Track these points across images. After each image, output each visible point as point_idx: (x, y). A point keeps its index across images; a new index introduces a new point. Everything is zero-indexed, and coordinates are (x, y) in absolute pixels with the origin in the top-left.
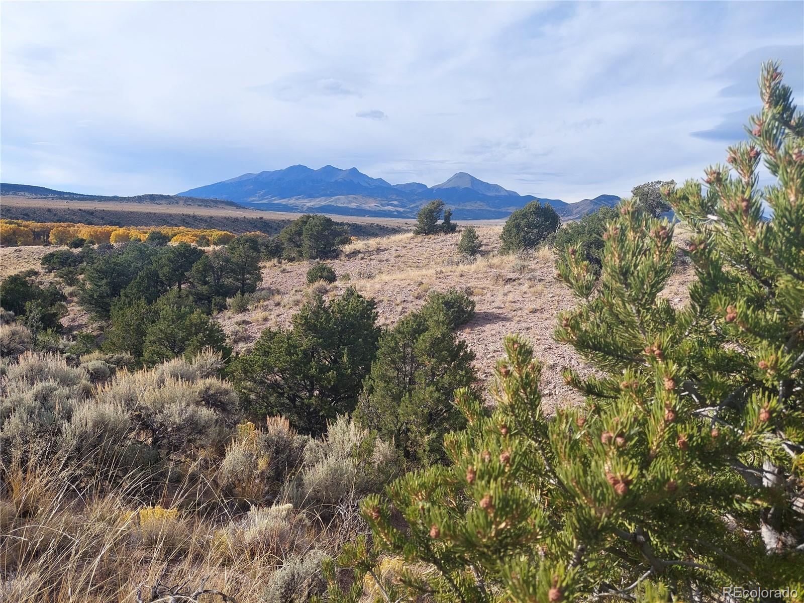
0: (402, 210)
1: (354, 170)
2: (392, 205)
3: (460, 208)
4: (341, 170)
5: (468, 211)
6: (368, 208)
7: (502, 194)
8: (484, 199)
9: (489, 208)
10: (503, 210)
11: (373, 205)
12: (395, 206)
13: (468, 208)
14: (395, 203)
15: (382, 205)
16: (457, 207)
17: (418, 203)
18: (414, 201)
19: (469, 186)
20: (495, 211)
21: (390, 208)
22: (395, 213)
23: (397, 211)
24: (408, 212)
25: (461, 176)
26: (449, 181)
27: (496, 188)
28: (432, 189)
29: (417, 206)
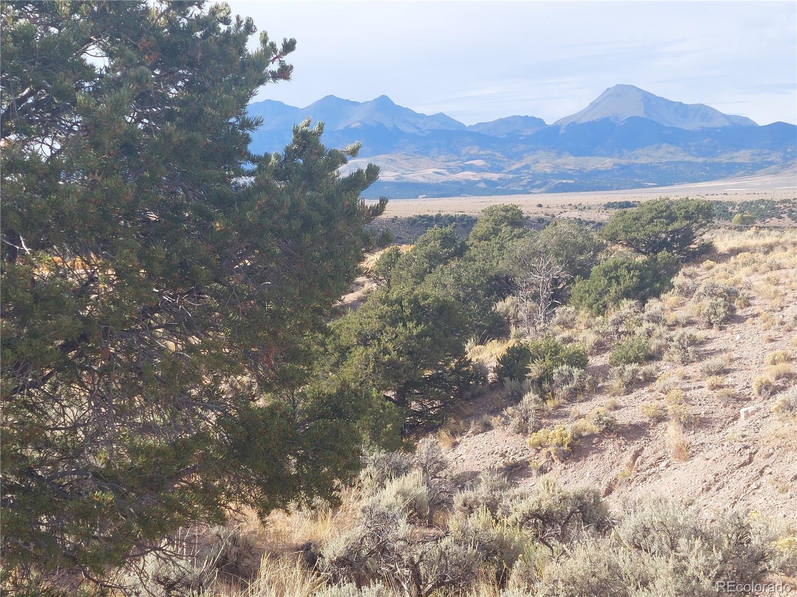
0: (494, 176)
1: (384, 102)
2: (471, 168)
3: (624, 162)
4: (355, 104)
5: (643, 167)
6: (421, 180)
7: (717, 123)
8: (676, 137)
9: (689, 158)
10: (723, 159)
11: (430, 171)
12: (479, 170)
13: (643, 161)
14: (478, 163)
15: (450, 170)
16: (617, 160)
17: (528, 159)
18: (519, 157)
19: (641, 113)
20: (705, 164)
21: (469, 175)
22: (482, 185)
23: (486, 181)
24: (510, 181)
25: (621, 92)
26: (594, 105)
27: (702, 111)
28: (556, 128)
29: (527, 167)
